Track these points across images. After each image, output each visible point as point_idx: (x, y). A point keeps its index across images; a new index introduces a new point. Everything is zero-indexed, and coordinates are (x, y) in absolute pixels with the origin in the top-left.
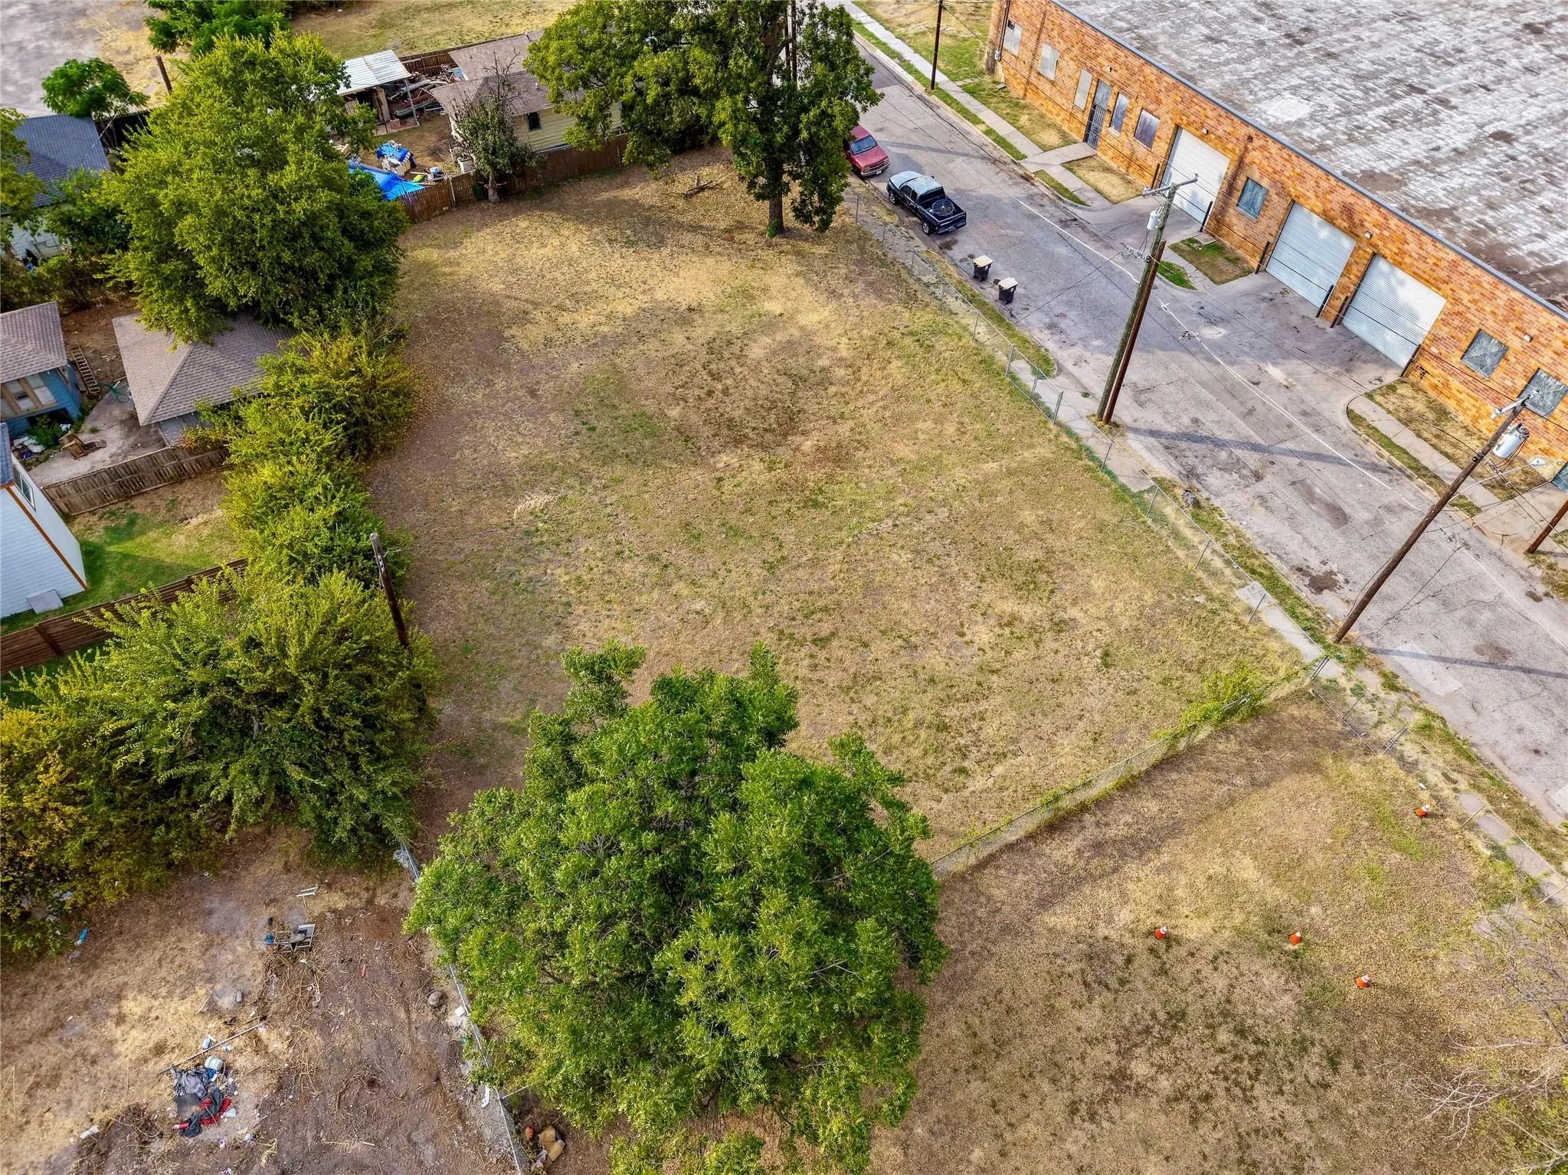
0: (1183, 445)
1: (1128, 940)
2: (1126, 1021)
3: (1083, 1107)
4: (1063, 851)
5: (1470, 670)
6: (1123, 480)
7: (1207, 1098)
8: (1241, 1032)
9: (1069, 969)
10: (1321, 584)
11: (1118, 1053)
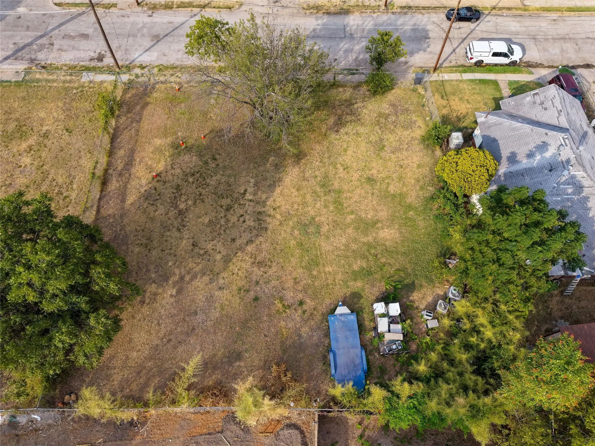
0: (20, 54)
1: (150, 186)
2: (169, 201)
3: (180, 227)
4: (114, 185)
5: (155, 47)
6: (13, 80)
7: (200, 194)
8: (193, 175)
9: (145, 206)
10: (100, 58)
11: (175, 209)
